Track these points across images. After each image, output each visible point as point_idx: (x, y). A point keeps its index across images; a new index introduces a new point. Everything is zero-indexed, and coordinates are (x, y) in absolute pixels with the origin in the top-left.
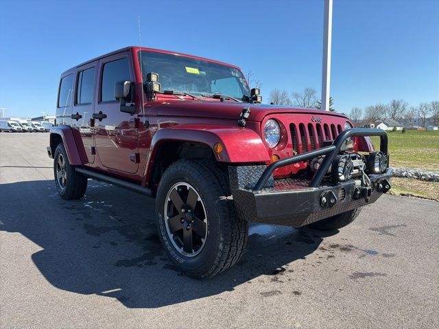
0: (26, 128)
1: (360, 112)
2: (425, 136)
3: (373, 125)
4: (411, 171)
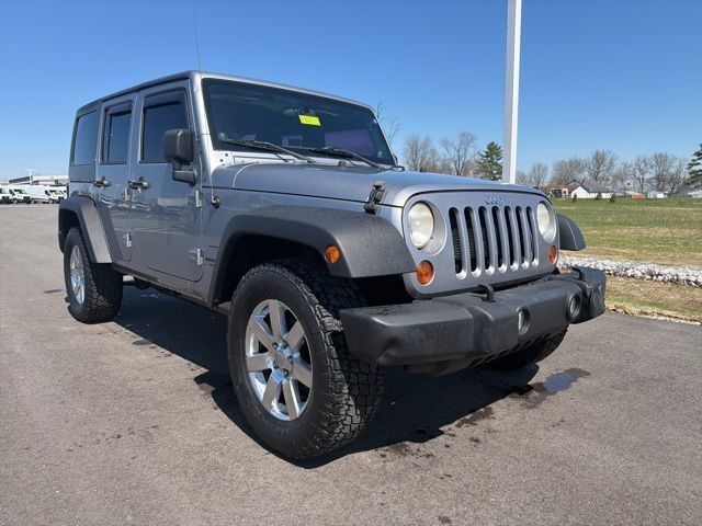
1: (545, 169)
2: (646, 208)
3: (566, 190)
4: (639, 268)
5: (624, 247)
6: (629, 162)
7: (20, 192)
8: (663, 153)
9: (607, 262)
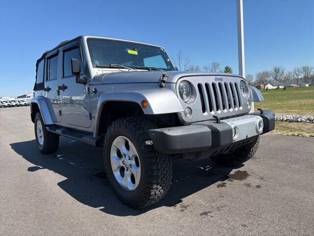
0: (14, 104)
1: (252, 77)
2: (301, 91)
3: (263, 85)
4: (304, 117)
5: (294, 109)
6: (291, 71)
7: (23, 101)
8: (307, 66)
9: (287, 116)
